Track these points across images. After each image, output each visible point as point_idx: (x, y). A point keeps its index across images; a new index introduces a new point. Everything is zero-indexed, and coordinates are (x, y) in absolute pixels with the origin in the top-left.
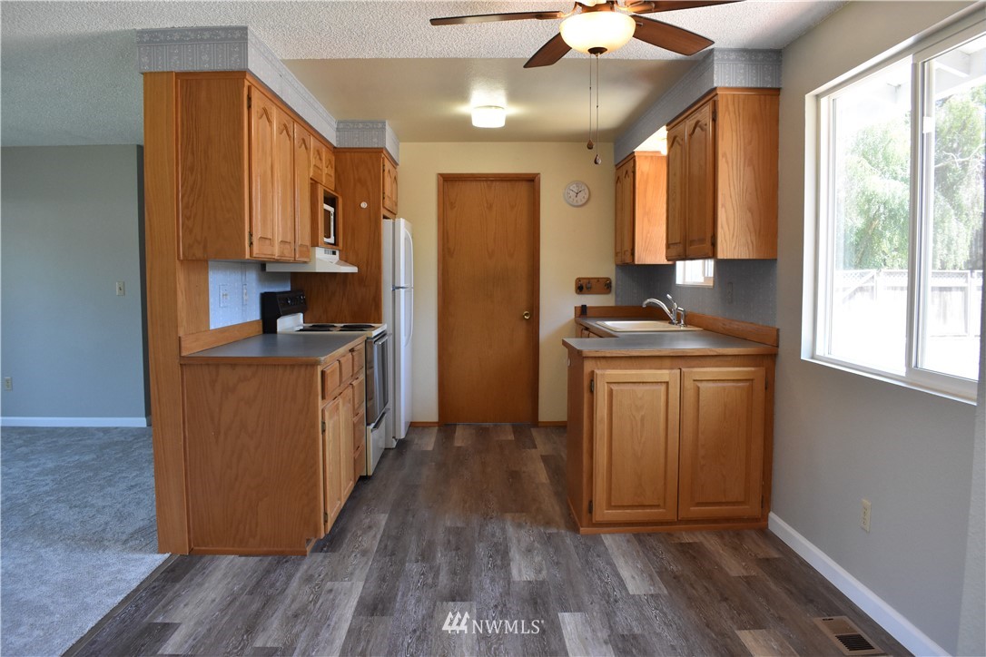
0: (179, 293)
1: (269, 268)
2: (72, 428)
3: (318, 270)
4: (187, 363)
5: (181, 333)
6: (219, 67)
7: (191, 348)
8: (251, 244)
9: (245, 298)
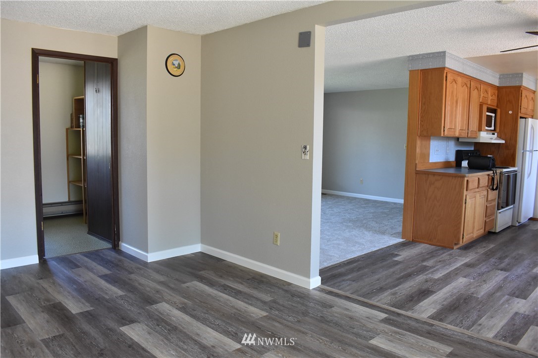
0: (417, 148)
1: (460, 140)
2: (382, 201)
3: (481, 141)
4: (418, 173)
5: (417, 162)
6: (435, 67)
7: (420, 168)
8: (444, 131)
9: (447, 151)
